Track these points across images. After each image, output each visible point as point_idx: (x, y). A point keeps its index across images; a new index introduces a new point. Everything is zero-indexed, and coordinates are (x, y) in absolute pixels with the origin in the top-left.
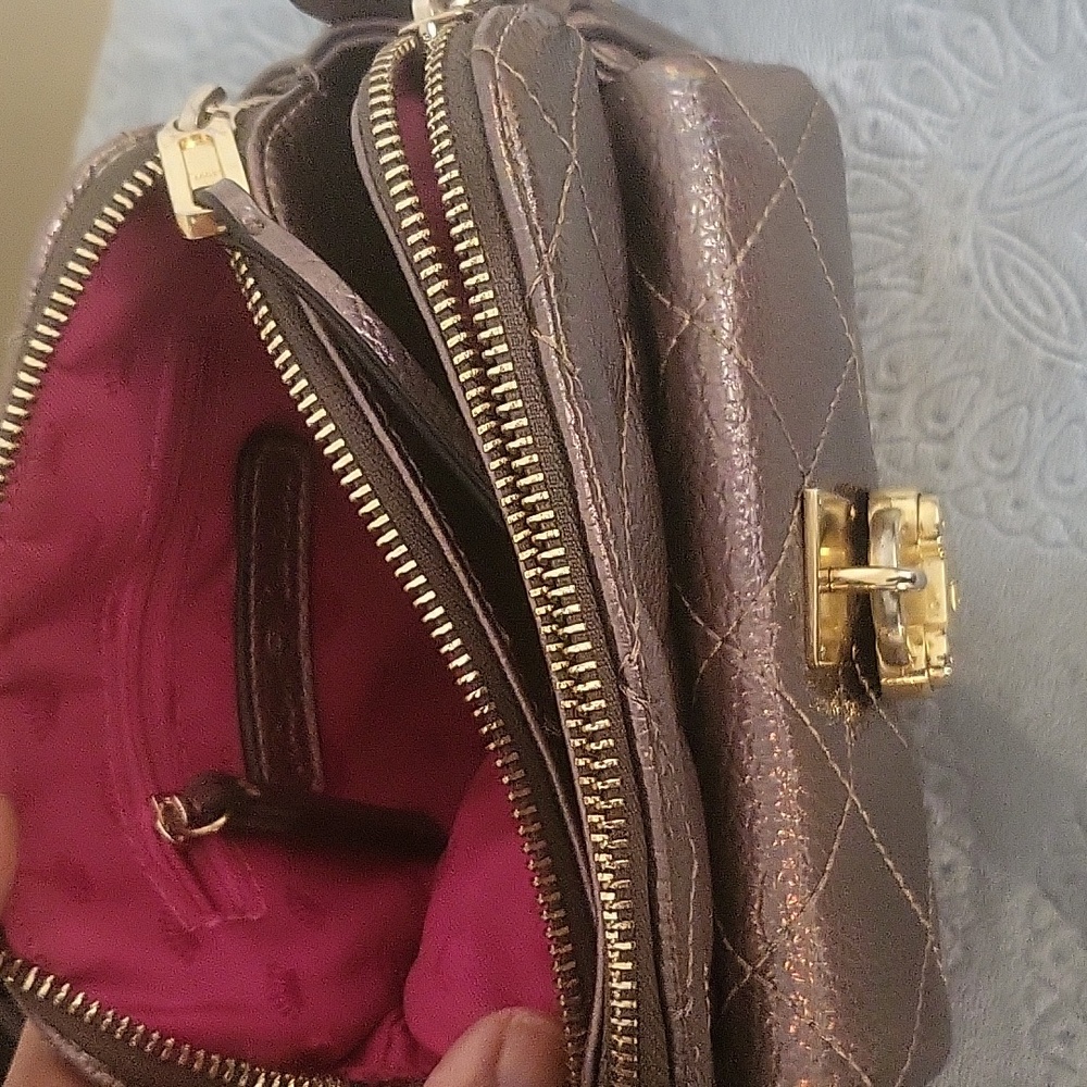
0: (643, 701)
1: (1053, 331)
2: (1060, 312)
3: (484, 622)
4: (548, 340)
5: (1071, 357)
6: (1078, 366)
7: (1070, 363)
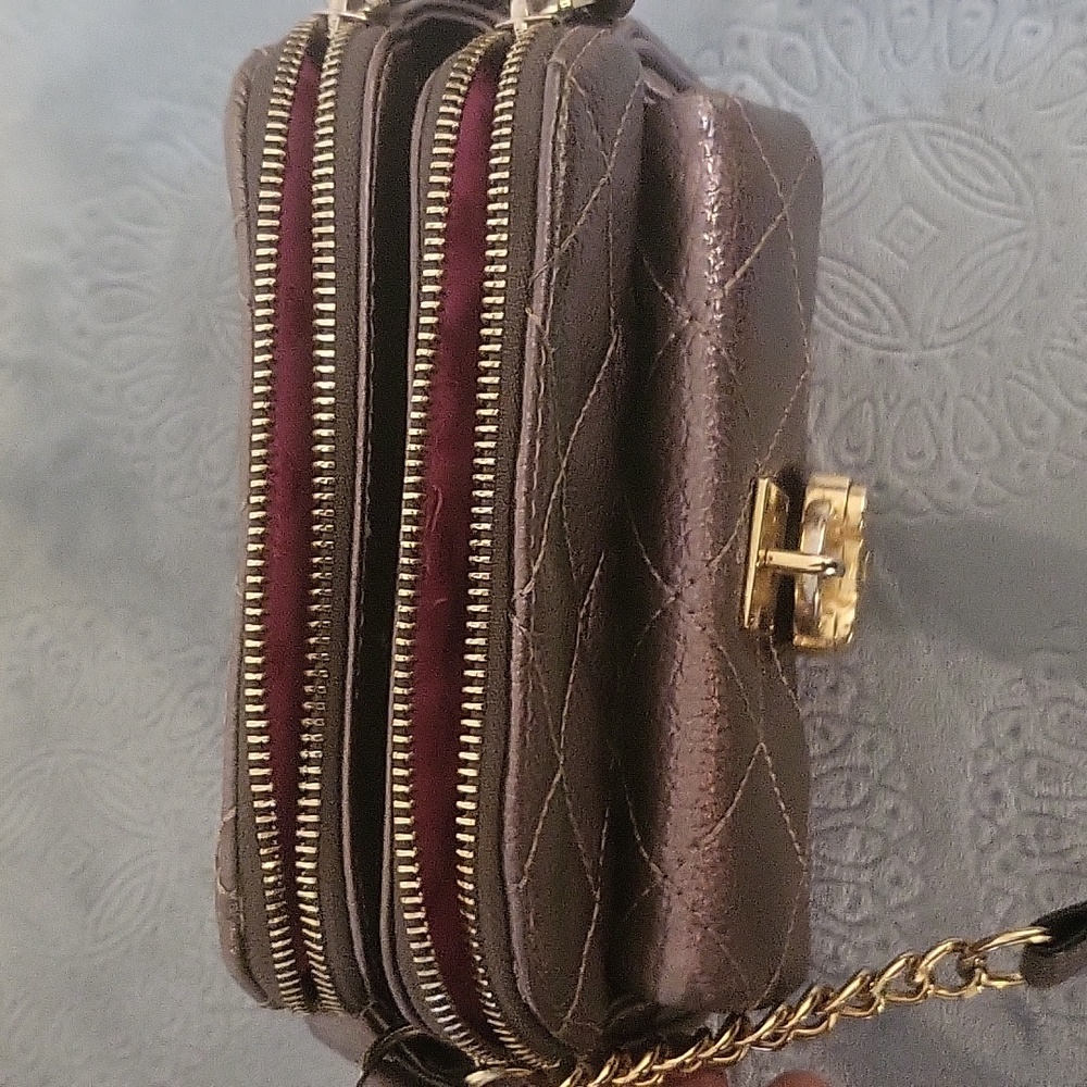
0: (524, 630)
1: (877, 331)
2: (877, 312)
3: (358, 508)
4: (535, 319)
5: (898, 349)
6: (905, 356)
7: (896, 354)
